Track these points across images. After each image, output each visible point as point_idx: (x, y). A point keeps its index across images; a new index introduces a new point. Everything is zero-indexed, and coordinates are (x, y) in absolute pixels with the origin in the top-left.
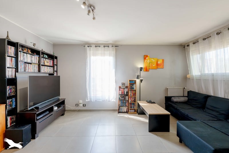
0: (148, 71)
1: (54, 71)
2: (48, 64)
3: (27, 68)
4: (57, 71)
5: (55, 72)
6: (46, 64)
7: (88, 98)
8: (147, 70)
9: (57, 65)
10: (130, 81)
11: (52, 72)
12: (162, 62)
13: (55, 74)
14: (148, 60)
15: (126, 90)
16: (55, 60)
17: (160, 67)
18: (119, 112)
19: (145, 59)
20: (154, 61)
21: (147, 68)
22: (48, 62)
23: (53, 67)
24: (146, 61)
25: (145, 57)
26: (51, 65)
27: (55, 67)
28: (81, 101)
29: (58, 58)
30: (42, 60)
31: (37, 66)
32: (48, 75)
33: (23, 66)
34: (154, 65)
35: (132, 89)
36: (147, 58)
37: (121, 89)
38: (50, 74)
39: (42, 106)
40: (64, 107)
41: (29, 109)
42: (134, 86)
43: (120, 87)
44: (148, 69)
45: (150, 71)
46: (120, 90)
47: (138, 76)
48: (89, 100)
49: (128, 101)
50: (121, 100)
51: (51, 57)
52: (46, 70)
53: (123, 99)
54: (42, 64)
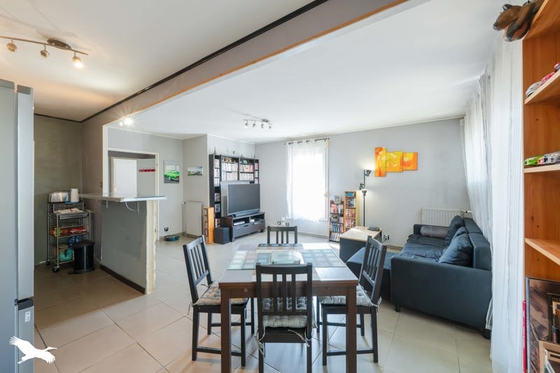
0: (385, 176)
1: (255, 178)
2: (248, 171)
3: (228, 177)
4: (258, 178)
5: (256, 180)
6: (245, 171)
7: (290, 214)
8: (380, 174)
9: (258, 170)
10: (346, 193)
11: (252, 179)
12: (414, 159)
13: (256, 182)
14: (383, 157)
15: (340, 207)
16: (256, 164)
17: (408, 168)
18: (330, 241)
19: (377, 154)
20: (395, 157)
21: (382, 170)
22: (249, 168)
23: (254, 173)
24: (379, 157)
25: (378, 151)
26: (252, 171)
27: (257, 173)
28: (283, 219)
29: (260, 161)
30: (241, 166)
31: (236, 174)
32: (249, 183)
33: (225, 175)
34: (395, 165)
35: (350, 206)
36: (381, 153)
37: (333, 205)
38: (251, 182)
39: (239, 215)
40: (263, 222)
41: (229, 214)
42: (354, 202)
43: (332, 202)
44: (383, 173)
45: (388, 174)
46: (331, 206)
47: (361, 185)
48: (290, 218)
49: (343, 224)
50: (333, 222)
51: (252, 162)
52: (246, 178)
53: (335, 220)
54: (241, 171)
